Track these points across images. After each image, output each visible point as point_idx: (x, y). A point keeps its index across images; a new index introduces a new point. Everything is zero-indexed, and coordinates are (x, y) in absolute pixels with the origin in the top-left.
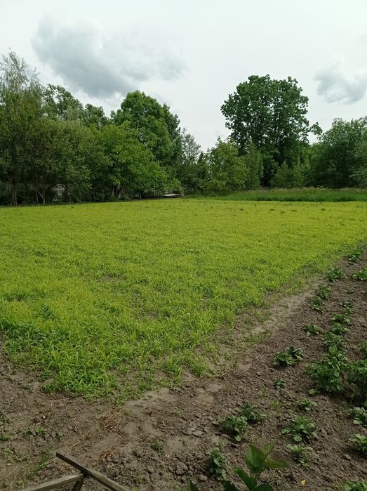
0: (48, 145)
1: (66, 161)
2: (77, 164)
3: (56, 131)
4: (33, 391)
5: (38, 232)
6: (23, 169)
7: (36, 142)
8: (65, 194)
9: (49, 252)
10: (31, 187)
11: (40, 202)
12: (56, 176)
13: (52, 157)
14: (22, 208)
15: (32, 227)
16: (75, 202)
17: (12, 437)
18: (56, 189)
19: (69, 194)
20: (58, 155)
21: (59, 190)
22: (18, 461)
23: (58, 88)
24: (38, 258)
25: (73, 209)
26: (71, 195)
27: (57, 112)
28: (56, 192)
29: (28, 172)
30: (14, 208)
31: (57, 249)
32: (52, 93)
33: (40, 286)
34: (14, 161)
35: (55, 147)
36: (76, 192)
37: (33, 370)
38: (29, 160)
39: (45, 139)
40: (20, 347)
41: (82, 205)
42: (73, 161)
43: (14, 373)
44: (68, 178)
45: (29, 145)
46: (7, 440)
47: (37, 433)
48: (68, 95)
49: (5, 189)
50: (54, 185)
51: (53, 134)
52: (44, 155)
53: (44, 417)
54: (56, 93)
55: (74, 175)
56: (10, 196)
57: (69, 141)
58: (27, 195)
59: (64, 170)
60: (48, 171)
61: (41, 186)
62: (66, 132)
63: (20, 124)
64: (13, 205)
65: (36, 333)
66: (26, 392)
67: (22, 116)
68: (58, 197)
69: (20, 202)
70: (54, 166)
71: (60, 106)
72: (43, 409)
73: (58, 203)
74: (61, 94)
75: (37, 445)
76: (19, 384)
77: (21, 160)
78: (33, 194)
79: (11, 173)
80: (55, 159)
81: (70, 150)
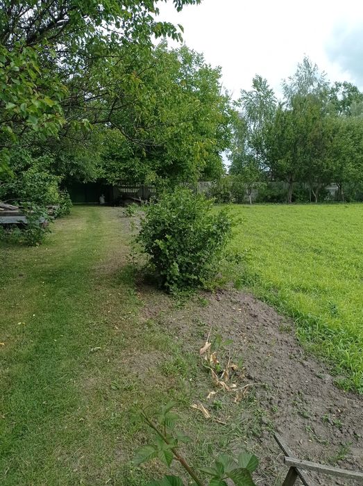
0: (329, 144)
1: (344, 159)
2: (356, 162)
3: (338, 129)
4: (326, 382)
5: (313, 230)
6: (300, 169)
7: (316, 142)
8: (337, 193)
9: (327, 251)
10: (306, 186)
11: (313, 200)
12: (331, 174)
13: (330, 155)
14: (295, 206)
15: (306, 224)
16: (348, 201)
17: (311, 418)
18: (330, 188)
19: (342, 193)
20: (337, 154)
21: (333, 189)
22: (318, 442)
23: (345, 85)
24: (316, 255)
25: (347, 209)
26: (344, 195)
27: (339, 109)
28: (329, 192)
29: (305, 172)
30: (289, 206)
31: (334, 249)
32: (337, 90)
33: (321, 283)
34: (294, 162)
35: (335, 146)
36: (351, 191)
37: (324, 362)
38: (308, 160)
39: (326, 138)
40: (309, 337)
41: (356, 205)
42: (353, 158)
43: (306, 359)
44: (345, 176)
45: (310, 145)
46: (307, 418)
47: (334, 424)
48: (354, 89)
49: (282, 188)
50: (329, 184)
51: (335, 132)
52: (323, 155)
53: (339, 411)
54: (342, 89)
55: (351, 173)
56: (286, 194)
57: (351, 138)
58: (301, 193)
59: (341, 168)
60: (325, 170)
61: (315, 185)
62: (348, 129)
63: (304, 126)
64: (288, 203)
65: (324, 327)
66: (319, 380)
67: (307, 118)
68: (331, 197)
69: (294, 200)
70: (331, 164)
71: (343, 103)
72: (337, 403)
73: (329, 202)
74: (347, 90)
75: (335, 435)
76: (312, 371)
77: (300, 160)
78: (306, 193)
79: (289, 173)
80: (334, 157)
81: (350, 148)
